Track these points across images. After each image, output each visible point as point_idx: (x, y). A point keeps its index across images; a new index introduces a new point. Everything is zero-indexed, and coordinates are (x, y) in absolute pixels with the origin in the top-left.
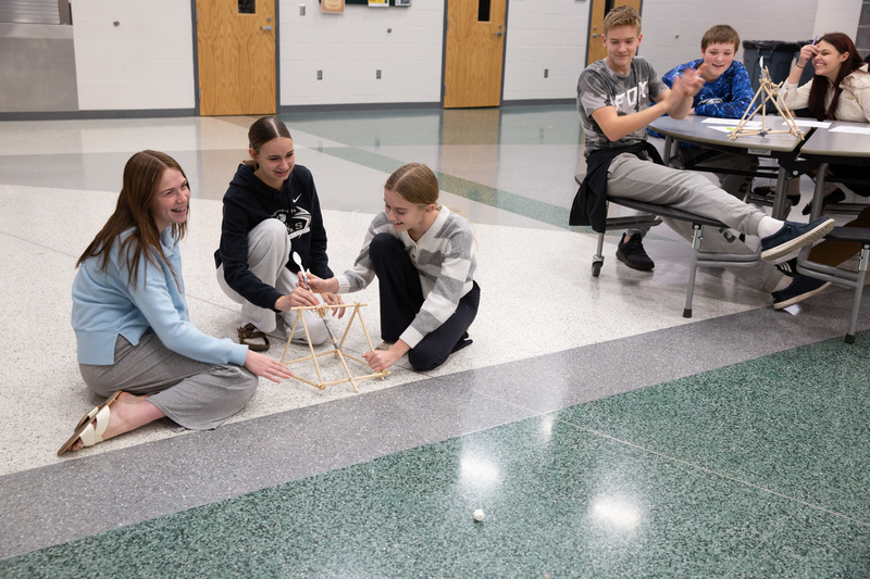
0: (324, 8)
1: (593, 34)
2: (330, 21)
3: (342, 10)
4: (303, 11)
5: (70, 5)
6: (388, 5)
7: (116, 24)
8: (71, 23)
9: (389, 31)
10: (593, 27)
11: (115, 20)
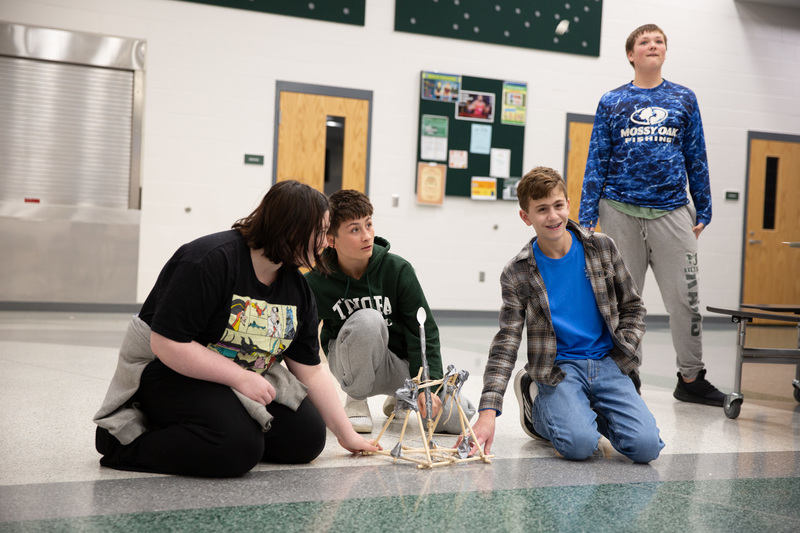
0: (420, 199)
1: (750, 240)
2: (427, 214)
3: (440, 202)
4: (396, 202)
5: (140, 190)
6: (494, 198)
7: (188, 210)
8: (139, 208)
9: (496, 227)
10: (750, 231)
11: (187, 206)
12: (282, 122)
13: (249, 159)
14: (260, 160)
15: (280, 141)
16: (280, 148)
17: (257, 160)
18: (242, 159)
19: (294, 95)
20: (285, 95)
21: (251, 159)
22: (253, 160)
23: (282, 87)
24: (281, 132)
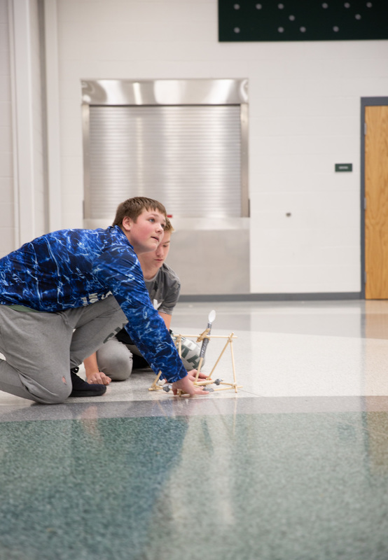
7: (289, 215)
8: (249, 216)
11: (288, 212)
12: (367, 133)
13: (339, 168)
14: (349, 168)
15: (367, 149)
16: (366, 155)
17: (346, 168)
18: (333, 168)
19: (378, 108)
20: (369, 109)
21: (341, 168)
22: (343, 168)
23: (366, 102)
24: (367, 142)
